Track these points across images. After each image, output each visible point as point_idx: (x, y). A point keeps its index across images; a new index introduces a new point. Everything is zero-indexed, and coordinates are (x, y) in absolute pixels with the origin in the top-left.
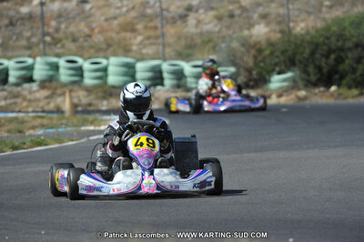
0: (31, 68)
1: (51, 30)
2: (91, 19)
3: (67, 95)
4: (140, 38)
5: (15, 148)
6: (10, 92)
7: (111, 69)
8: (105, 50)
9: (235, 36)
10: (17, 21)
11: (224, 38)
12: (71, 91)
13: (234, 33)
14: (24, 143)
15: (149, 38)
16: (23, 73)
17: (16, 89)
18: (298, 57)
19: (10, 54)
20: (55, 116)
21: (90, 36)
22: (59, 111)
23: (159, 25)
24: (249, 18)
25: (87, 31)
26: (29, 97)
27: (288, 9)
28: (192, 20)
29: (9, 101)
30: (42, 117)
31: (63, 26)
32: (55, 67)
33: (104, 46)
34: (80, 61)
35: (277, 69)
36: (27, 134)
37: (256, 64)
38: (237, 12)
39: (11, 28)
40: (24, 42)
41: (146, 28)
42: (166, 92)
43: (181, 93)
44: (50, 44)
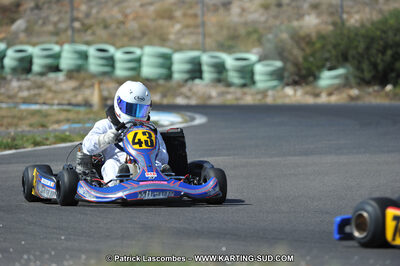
0: (57, 56)
1: (80, 15)
2: (125, 4)
3: (96, 87)
4: (178, 27)
5: (36, 144)
6: (35, 82)
7: (145, 60)
8: (140, 39)
9: (283, 27)
10: (44, 3)
11: (270, 29)
12: (100, 83)
13: (282, 23)
14: (47, 139)
15: (188, 26)
16: (49, 61)
17: (39, 79)
18: (352, 52)
19: (34, 40)
20: (82, 109)
21: (123, 23)
22: (87, 104)
23: (199, 12)
24: (299, 8)
25: (120, 17)
26: (54, 88)
28: (235, 9)
29: (32, 92)
30: (68, 111)
31: (94, 11)
32: (84, 56)
34: (112, 50)
35: (328, 64)
36: (51, 128)
37: (305, 59)
38: (286, 1)
39: (36, 11)
40: (50, 28)
41: (185, 15)
42: (205, 87)
43: (221, 88)
44: (79, 31)
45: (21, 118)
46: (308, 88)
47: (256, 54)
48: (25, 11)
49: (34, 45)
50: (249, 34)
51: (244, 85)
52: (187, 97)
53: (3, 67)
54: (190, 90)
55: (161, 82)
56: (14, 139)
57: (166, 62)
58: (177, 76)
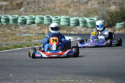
0: (34, 19)
1: (41, 6)
2: (55, 3)
3: (46, 28)
4: (72, 10)
5: (28, 46)
6: (27, 27)
7: (62, 20)
8: (60, 13)
9: (104, 9)
10: (30, 3)
11: (101, 10)
12: (48, 27)
13: (104, 8)
14: (31, 45)
15: (75, 9)
16: (31, 20)
17: (29, 26)
19: (27, 14)
20: (42, 35)
21: (55, 8)
22: (44, 34)
23: (78, 5)
24: (109, 3)
25: (54, 7)
26: (33, 29)
27: (123, 1)
28: (90, 4)
29: (26, 30)
30: (38, 36)
31: (46, 5)
32: (43, 19)
33: (59, 12)
34: (51, 17)
35: (119, 21)
36: (32, 41)
37: (111, 19)
38: (105, 1)
39: (28, 5)
40: (32, 10)
41: (74, 6)
42: (80, 28)
43: (85, 28)
44: (41, 11)
45: (23, 38)
46: (112, 28)
47: (96, 18)
48: (24, 5)
49: (27, 15)
50: (94, 12)
51: (92, 28)
52: (75, 32)
53: (17, 22)
54: (76, 29)
55: (67, 27)
56: (21, 45)
57: (68, 20)
58: (71, 25)
